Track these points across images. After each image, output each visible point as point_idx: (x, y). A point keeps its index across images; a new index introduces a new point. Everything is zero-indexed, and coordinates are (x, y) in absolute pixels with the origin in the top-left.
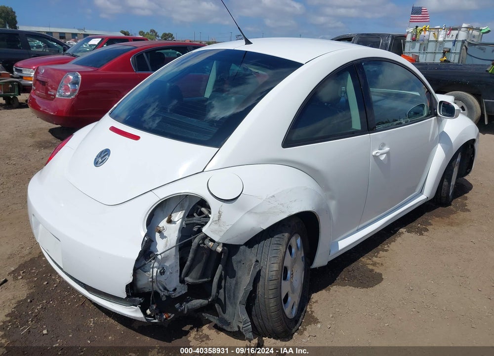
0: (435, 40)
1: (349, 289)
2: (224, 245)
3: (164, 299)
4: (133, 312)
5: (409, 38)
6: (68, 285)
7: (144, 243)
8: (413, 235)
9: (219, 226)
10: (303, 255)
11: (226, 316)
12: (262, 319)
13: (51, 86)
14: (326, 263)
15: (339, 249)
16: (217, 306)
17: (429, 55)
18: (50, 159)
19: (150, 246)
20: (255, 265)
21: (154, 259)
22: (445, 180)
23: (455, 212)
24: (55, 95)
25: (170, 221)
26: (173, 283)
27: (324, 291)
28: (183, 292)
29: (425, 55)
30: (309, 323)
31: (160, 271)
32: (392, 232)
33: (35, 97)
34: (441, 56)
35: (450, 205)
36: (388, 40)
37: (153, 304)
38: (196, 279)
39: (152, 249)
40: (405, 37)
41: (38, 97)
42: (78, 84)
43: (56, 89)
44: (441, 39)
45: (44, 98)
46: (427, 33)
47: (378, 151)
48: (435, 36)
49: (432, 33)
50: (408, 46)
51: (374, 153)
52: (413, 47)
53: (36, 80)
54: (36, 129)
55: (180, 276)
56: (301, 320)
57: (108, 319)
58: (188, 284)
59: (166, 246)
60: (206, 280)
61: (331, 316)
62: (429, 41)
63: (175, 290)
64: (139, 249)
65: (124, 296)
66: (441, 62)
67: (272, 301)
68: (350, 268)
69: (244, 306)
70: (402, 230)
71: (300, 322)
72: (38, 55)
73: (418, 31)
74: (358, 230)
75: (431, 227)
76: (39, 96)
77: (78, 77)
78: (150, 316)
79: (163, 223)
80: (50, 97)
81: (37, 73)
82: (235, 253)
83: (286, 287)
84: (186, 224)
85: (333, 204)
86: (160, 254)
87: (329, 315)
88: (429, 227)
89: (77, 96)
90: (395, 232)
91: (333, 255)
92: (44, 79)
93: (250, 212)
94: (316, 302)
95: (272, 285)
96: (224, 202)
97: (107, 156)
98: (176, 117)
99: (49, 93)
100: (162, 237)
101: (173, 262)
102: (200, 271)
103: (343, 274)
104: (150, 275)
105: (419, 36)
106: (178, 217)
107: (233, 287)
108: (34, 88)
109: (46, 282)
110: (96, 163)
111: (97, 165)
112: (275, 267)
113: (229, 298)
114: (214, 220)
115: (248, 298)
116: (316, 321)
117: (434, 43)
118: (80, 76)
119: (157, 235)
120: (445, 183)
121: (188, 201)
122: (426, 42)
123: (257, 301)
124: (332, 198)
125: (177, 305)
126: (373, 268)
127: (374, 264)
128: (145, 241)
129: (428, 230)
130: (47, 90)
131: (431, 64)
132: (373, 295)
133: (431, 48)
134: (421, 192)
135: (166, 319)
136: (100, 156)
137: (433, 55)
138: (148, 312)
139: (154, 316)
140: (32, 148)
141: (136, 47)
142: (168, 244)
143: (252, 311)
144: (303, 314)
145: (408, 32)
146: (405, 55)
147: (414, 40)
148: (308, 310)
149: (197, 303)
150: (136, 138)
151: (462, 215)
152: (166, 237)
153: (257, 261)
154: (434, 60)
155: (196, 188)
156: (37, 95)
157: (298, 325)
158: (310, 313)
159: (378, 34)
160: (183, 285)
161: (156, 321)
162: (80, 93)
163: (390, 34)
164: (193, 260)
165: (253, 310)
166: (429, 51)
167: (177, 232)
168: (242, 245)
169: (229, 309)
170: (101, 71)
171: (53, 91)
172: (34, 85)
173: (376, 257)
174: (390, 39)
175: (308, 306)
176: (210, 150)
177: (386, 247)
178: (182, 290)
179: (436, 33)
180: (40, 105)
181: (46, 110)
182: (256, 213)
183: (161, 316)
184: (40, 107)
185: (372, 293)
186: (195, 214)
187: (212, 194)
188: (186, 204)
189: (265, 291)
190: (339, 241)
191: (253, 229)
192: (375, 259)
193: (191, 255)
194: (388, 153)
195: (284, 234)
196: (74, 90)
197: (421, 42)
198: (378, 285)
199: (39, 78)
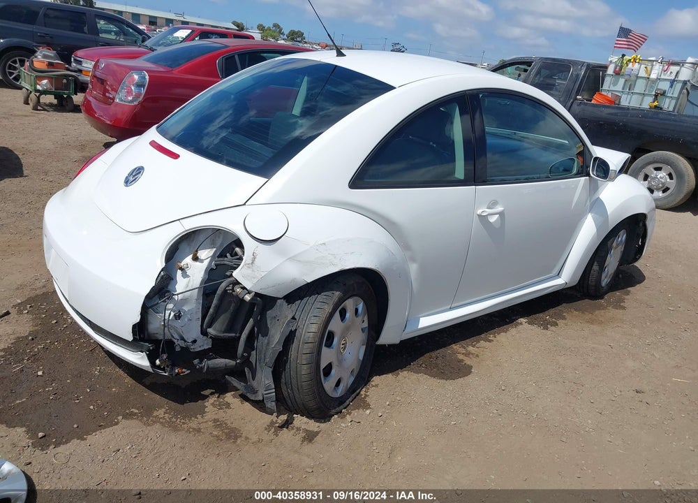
0: (646, 76)
1: (424, 378)
2: (257, 294)
3: (178, 349)
4: (139, 359)
5: (610, 71)
6: (80, 327)
7: (159, 278)
8: (534, 327)
9: (253, 271)
10: (366, 325)
11: (255, 384)
12: (292, 389)
13: (111, 86)
14: (397, 341)
15: (419, 327)
16: (246, 369)
17: (635, 97)
18: (79, 173)
19: (168, 284)
20: (289, 322)
21: (168, 299)
22: (596, 263)
23: (605, 308)
24: (113, 99)
25: (196, 259)
26: (191, 332)
27: (390, 375)
28: (206, 347)
29: (629, 96)
30: (358, 408)
31: (175, 315)
32: (507, 320)
33: (90, 99)
34: (651, 99)
35: (602, 298)
36: (581, 69)
37: (163, 352)
38: (221, 332)
39: (170, 288)
40: (606, 68)
41: (94, 100)
42: (144, 86)
43: (116, 91)
44: (653, 76)
45: (100, 101)
46: (637, 65)
47: (487, 210)
48: (647, 72)
49: (643, 66)
50: (608, 80)
51: (479, 212)
52: (615, 84)
53: (94, 76)
54: (87, 141)
55: (202, 326)
56: (348, 402)
57: (118, 369)
58: (211, 337)
59: (187, 286)
60: (234, 335)
61: (387, 403)
62: (637, 77)
63: (195, 341)
64: (151, 283)
65: (130, 338)
66: (651, 108)
67: (305, 367)
68: (434, 354)
69: (271, 370)
70: (522, 320)
71: (346, 404)
72: (108, 43)
73: (625, 62)
74: (451, 309)
75: (564, 321)
76: (95, 98)
77: (145, 78)
78: (159, 367)
79: (188, 260)
80: (108, 101)
81: (96, 66)
82: (271, 307)
83: (327, 356)
84: (216, 265)
85: (413, 268)
86: (178, 294)
87: (386, 403)
88: (560, 322)
89: (141, 103)
90: (512, 321)
91: (409, 334)
92: (103, 77)
93: (292, 259)
94: (377, 386)
95: (307, 348)
96: (261, 243)
97: (140, 175)
98: (237, 139)
99: (107, 94)
100: (185, 275)
101: (193, 307)
102: (226, 324)
103: (421, 360)
104: (161, 317)
105: (624, 69)
106: (206, 254)
107: (264, 348)
108: (90, 86)
109: (55, 321)
110: (127, 182)
111: (128, 184)
112: (314, 328)
113: (260, 360)
114: (247, 262)
115: (275, 360)
116: (367, 406)
117: (644, 81)
118: (147, 77)
119: (179, 272)
120: (595, 267)
121: (221, 237)
122: (633, 78)
123: (288, 366)
124: (413, 260)
125: (196, 361)
126: (465, 358)
127: (468, 354)
128: (160, 276)
129: (557, 325)
130: (106, 91)
131: (634, 109)
132: (451, 389)
133: (640, 86)
134: (558, 275)
135: (178, 374)
136: (132, 174)
137: (641, 97)
138: (158, 362)
139: (164, 368)
140: (77, 164)
141: (227, 46)
142: (190, 285)
143: (281, 378)
144: (353, 396)
145: (611, 62)
146: (602, 93)
147: (618, 73)
148: (363, 393)
149: (221, 362)
150: (175, 156)
151: (612, 312)
152: (188, 276)
153: (293, 318)
154: (640, 105)
155: (231, 223)
156: (92, 96)
157: (342, 407)
158: (363, 396)
159: (568, 60)
160: (205, 338)
161: (166, 374)
162: (146, 99)
163: (584, 62)
164: (218, 307)
165: (283, 376)
166: (636, 90)
167: (203, 273)
168: (280, 298)
169: (258, 375)
170: (176, 73)
171: (113, 93)
172: (91, 82)
173: (474, 346)
174: (584, 69)
175: (364, 389)
176: (258, 180)
177: (491, 337)
178: (204, 344)
179: (649, 68)
180: (96, 110)
181: (101, 116)
182: (299, 261)
183: (172, 370)
184: (96, 113)
185: (451, 386)
186: (228, 255)
187: (248, 232)
188: (219, 242)
189: (300, 355)
190: (422, 317)
191: (294, 280)
192: (470, 348)
193: (215, 302)
194: (501, 214)
195: (334, 292)
196: (138, 95)
197: (627, 77)
198: (462, 379)
199: (98, 74)
